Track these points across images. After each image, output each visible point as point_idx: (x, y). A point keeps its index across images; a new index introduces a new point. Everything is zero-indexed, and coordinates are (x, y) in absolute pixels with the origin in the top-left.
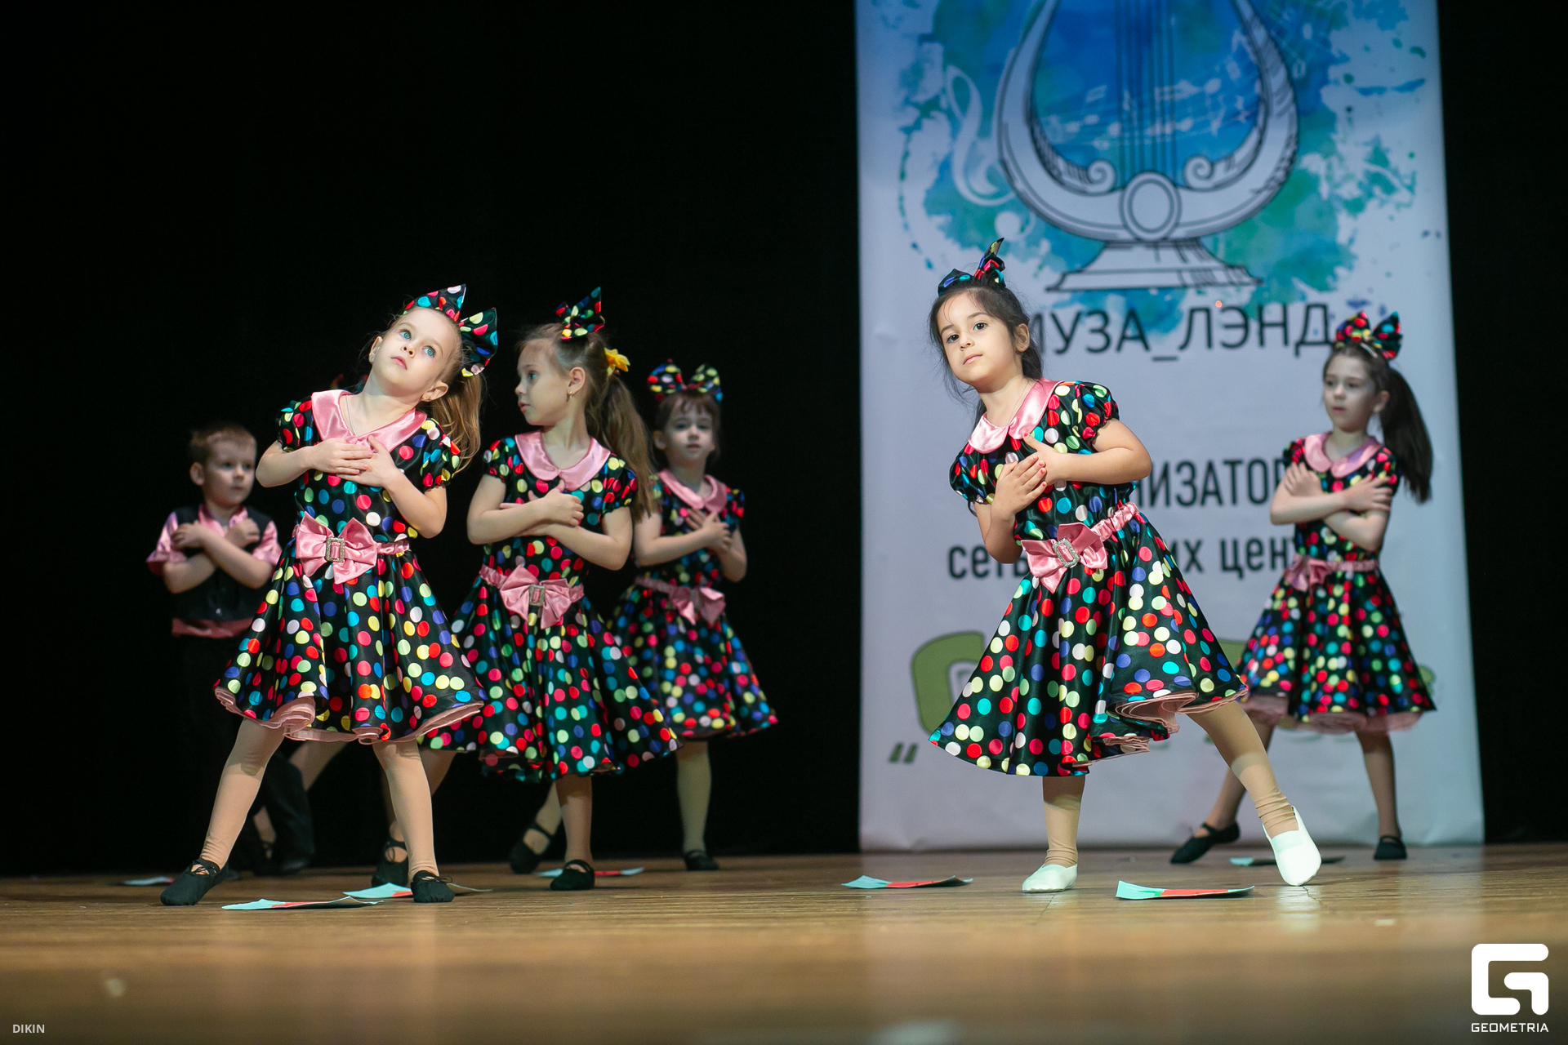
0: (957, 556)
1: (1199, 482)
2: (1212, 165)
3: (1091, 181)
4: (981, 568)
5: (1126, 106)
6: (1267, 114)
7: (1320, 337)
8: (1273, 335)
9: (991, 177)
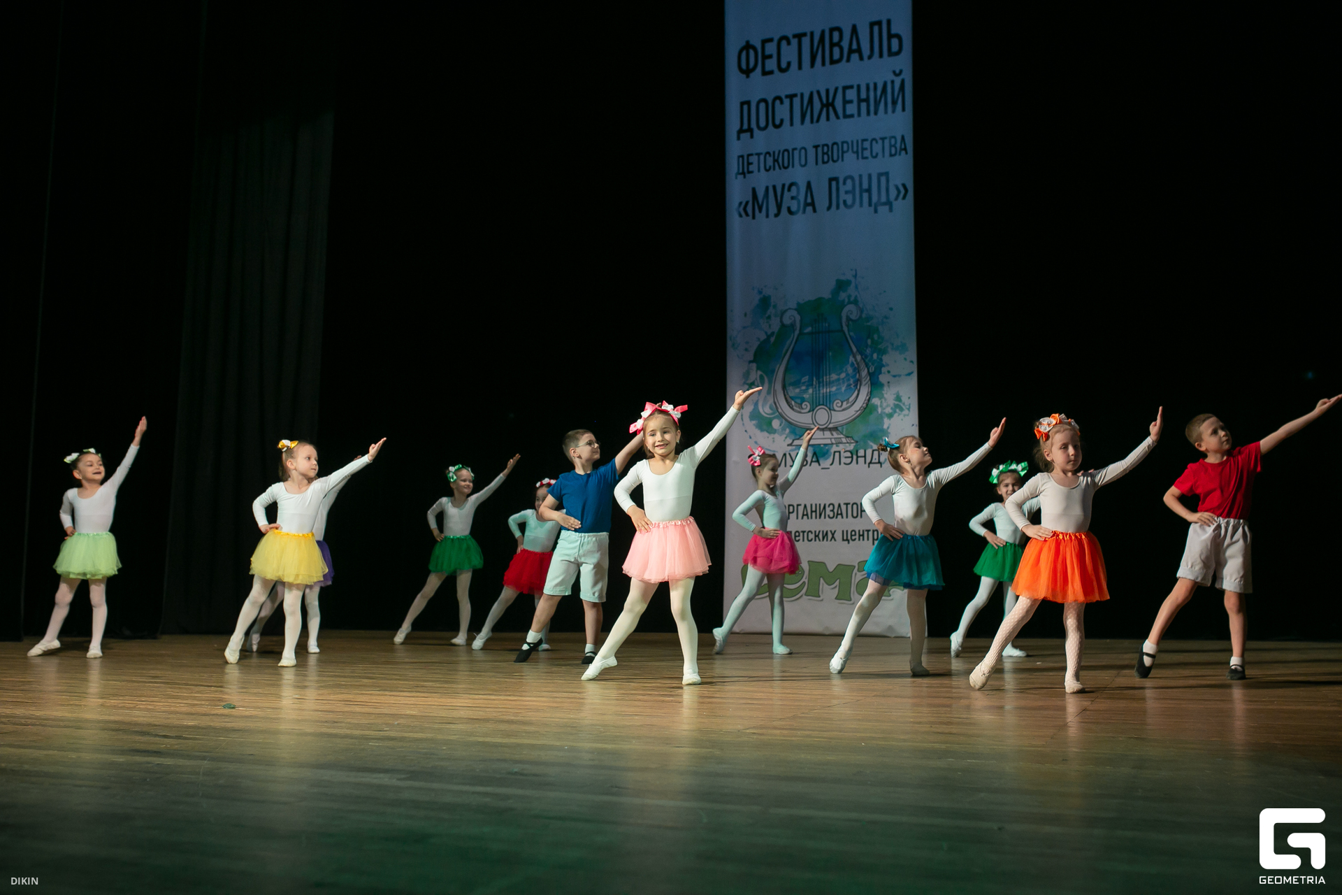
1: (836, 511)
2: (842, 403)
3: (803, 409)
5: (814, 383)
6: (861, 385)
7: (877, 461)
8: (861, 460)
9: (771, 408)
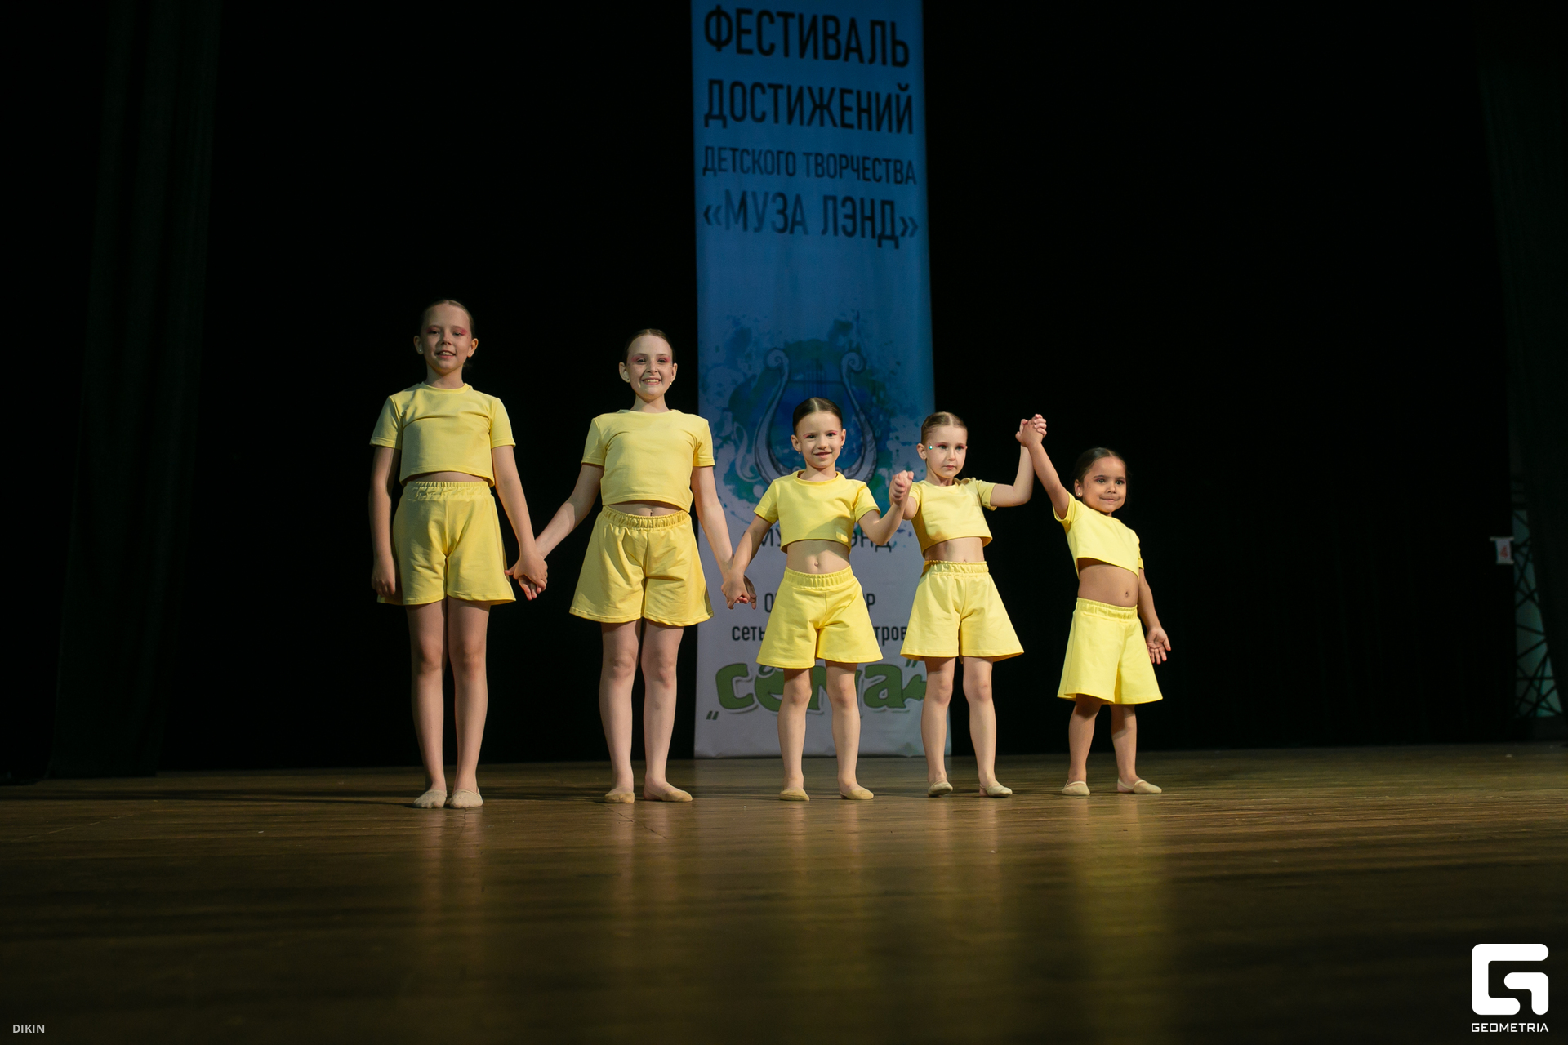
0: (736, 630)
4: (746, 636)
6: (865, 451)
9: (752, 470)
